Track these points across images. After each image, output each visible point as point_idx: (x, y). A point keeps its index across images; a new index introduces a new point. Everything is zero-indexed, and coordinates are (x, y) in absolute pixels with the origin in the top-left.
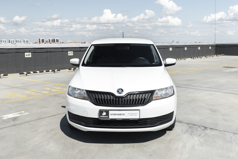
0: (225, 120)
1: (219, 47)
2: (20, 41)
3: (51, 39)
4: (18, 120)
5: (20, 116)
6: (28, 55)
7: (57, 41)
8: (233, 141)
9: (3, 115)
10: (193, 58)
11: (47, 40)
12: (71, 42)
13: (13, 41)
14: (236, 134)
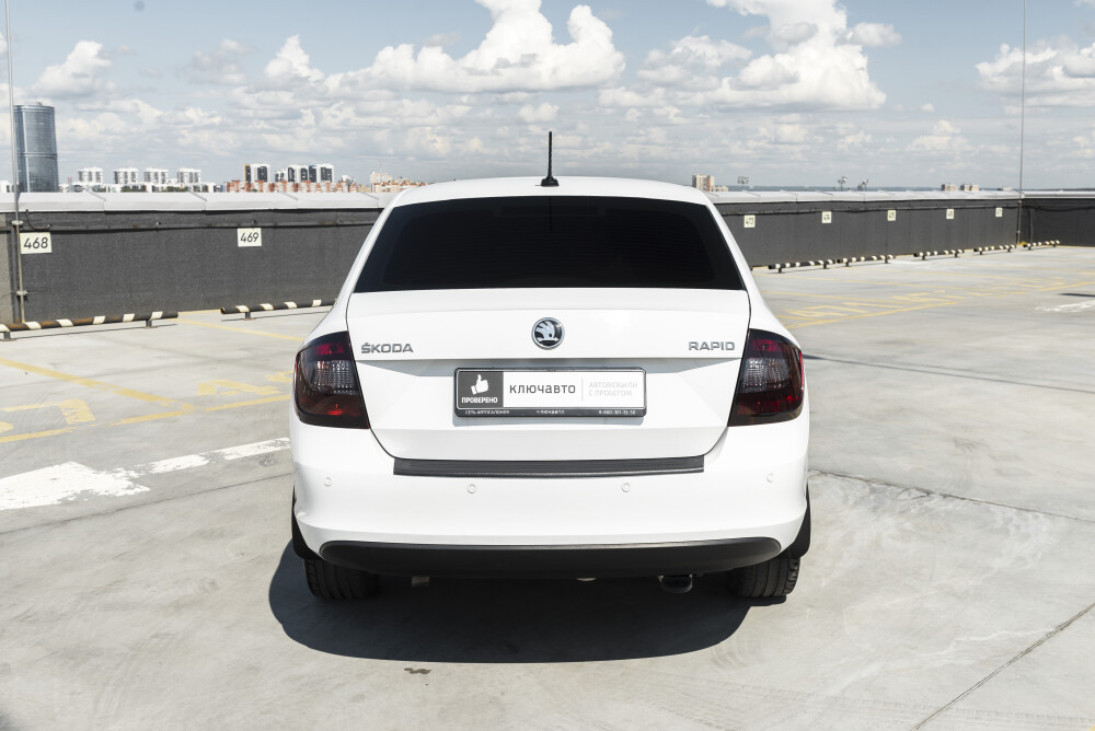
0: (999, 472)
1: (1038, 209)
2: (163, 174)
3: (297, 168)
4: (276, 462)
5: (282, 451)
6: (250, 238)
7: (326, 174)
8: (1012, 530)
9: (222, 448)
10: (921, 254)
11: (279, 173)
12: (386, 178)
13: (133, 174)
14: (1028, 510)
